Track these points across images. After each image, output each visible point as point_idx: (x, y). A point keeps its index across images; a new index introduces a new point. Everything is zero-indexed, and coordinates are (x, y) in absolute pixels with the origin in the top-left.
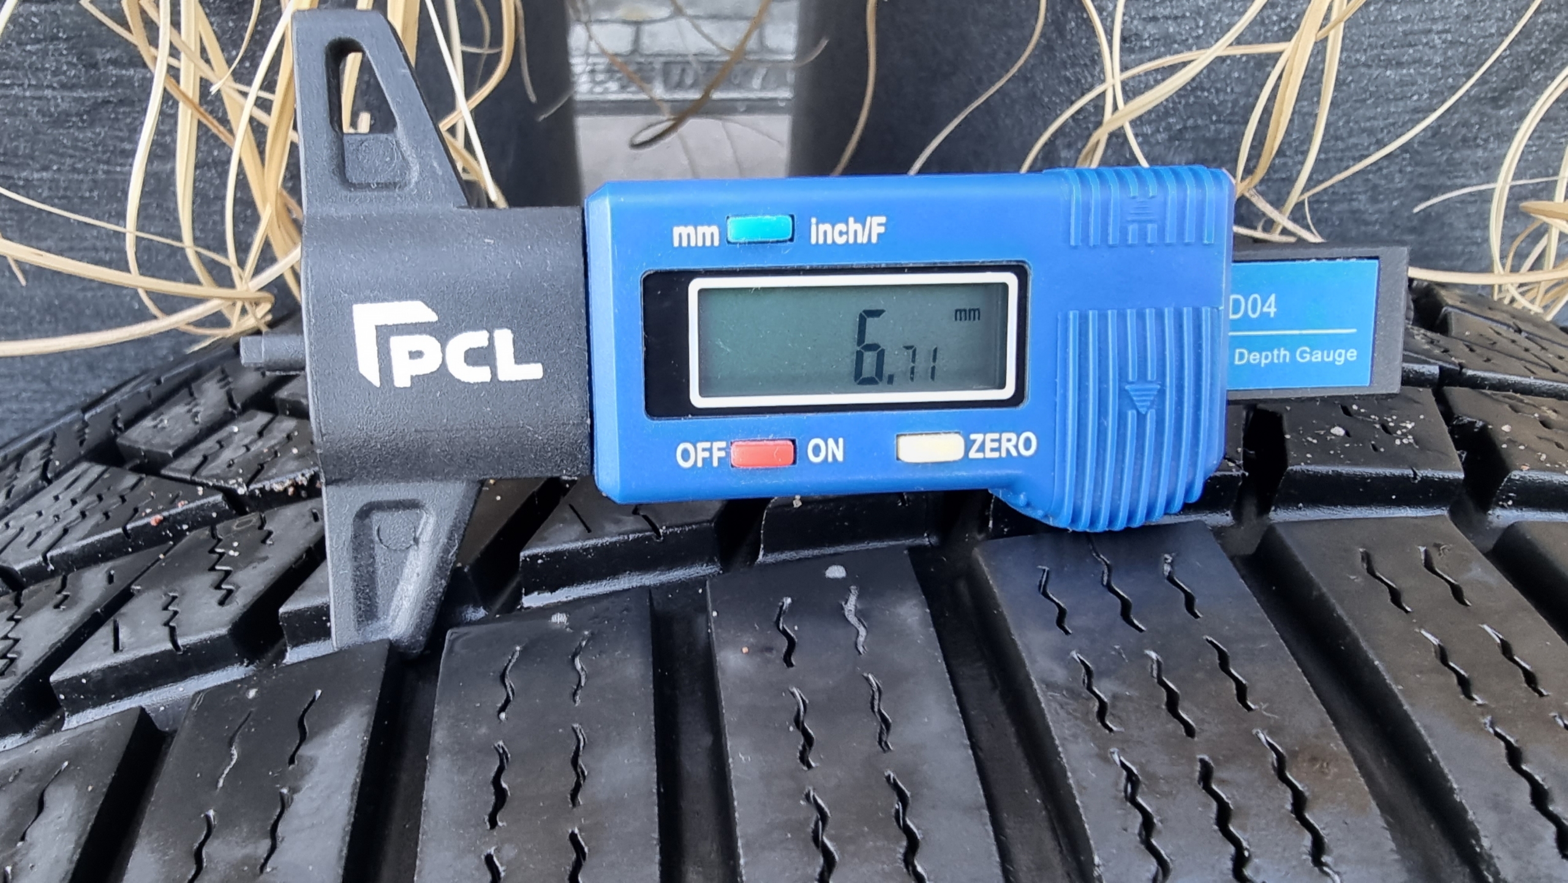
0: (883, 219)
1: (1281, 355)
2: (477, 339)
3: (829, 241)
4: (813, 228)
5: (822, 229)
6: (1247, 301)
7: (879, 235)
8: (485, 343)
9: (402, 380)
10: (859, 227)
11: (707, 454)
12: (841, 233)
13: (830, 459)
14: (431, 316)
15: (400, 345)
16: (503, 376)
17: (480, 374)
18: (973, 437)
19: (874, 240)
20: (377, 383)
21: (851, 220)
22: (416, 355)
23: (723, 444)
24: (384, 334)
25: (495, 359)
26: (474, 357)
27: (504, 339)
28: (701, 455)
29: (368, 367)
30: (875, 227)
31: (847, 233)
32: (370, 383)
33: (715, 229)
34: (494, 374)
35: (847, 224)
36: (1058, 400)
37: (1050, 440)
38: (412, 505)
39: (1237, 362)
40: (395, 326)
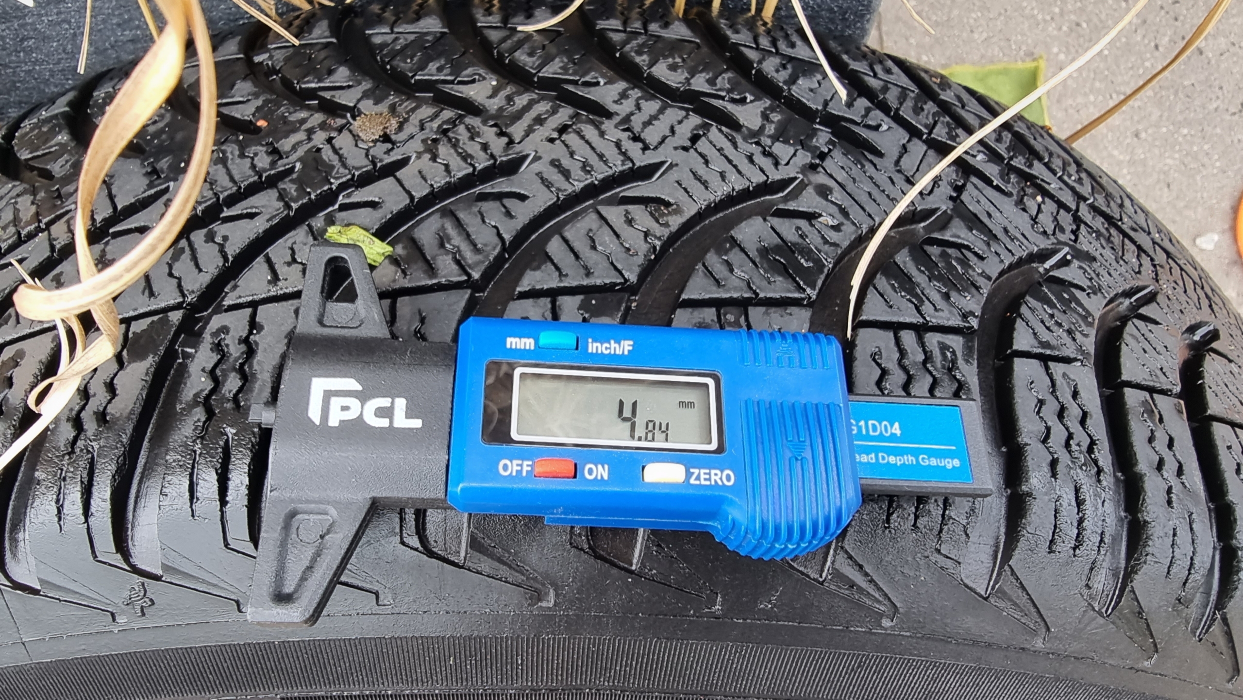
0: (631, 343)
1: (909, 459)
2: (385, 402)
3: (599, 352)
4: (590, 345)
5: (595, 345)
6: (880, 424)
7: (629, 351)
8: (389, 405)
9: (333, 422)
10: (617, 346)
11: (519, 468)
12: (606, 348)
13: (599, 478)
14: (360, 388)
15: (336, 403)
16: (397, 424)
17: (384, 423)
18: (692, 470)
19: (626, 353)
20: (317, 422)
21: (612, 342)
22: (345, 408)
23: (530, 463)
24: (328, 395)
25: (392, 414)
26: (381, 412)
27: (401, 403)
28: (516, 468)
29: (314, 413)
30: (627, 346)
31: (610, 348)
32: (313, 422)
33: (532, 341)
34: (391, 422)
35: (610, 343)
39: (881, 461)
40: (336, 391)
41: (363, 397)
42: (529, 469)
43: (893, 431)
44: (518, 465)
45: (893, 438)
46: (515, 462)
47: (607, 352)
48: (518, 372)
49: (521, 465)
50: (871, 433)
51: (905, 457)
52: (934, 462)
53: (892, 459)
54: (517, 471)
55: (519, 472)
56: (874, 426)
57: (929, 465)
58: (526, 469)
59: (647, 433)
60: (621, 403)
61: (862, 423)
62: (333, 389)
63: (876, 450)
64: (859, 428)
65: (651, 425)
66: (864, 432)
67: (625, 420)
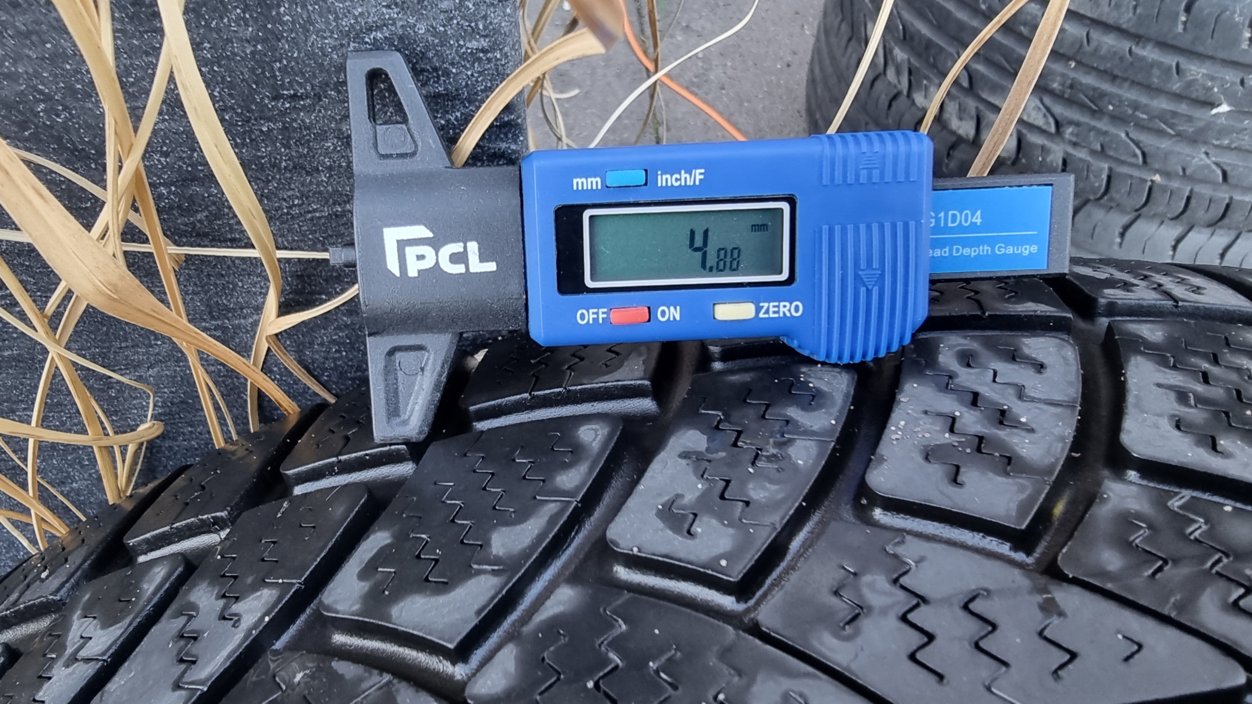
0: (703, 171)
1: (985, 249)
2: (458, 247)
3: (669, 184)
4: (659, 177)
5: (664, 177)
6: (961, 214)
7: (700, 180)
8: (462, 250)
9: (412, 273)
10: (688, 176)
11: (595, 316)
12: (677, 180)
13: (672, 319)
14: (431, 235)
15: (411, 252)
16: (472, 270)
17: (460, 269)
18: (761, 304)
19: (697, 183)
20: (398, 275)
21: (683, 172)
22: (421, 257)
23: (605, 310)
24: (402, 245)
25: (468, 260)
26: (455, 258)
27: (473, 247)
28: (592, 316)
29: (393, 265)
30: (698, 175)
31: (680, 180)
32: (394, 274)
33: (598, 179)
34: (467, 268)
35: (680, 174)
36: (816, 281)
37: (812, 307)
38: (420, 348)
39: (954, 254)
40: (408, 240)
41: (436, 244)
42: (605, 316)
43: (974, 220)
44: (594, 313)
45: (973, 227)
46: (591, 311)
47: (677, 184)
48: (587, 214)
49: (597, 313)
50: (950, 225)
51: (981, 248)
52: (1010, 250)
53: (966, 251)
54: (594, 319)
55: (596, 320)
56: (954, 216)
57: (1005, 253)
58: (601, 316)
59: (718, 263)
60: (692, 233)
61: (942, 215)
62: (405, 238)
63: (951, 243)
64: (938, 220)
65: (722, 253)
66: (942, 225)
67: (697, 250)
